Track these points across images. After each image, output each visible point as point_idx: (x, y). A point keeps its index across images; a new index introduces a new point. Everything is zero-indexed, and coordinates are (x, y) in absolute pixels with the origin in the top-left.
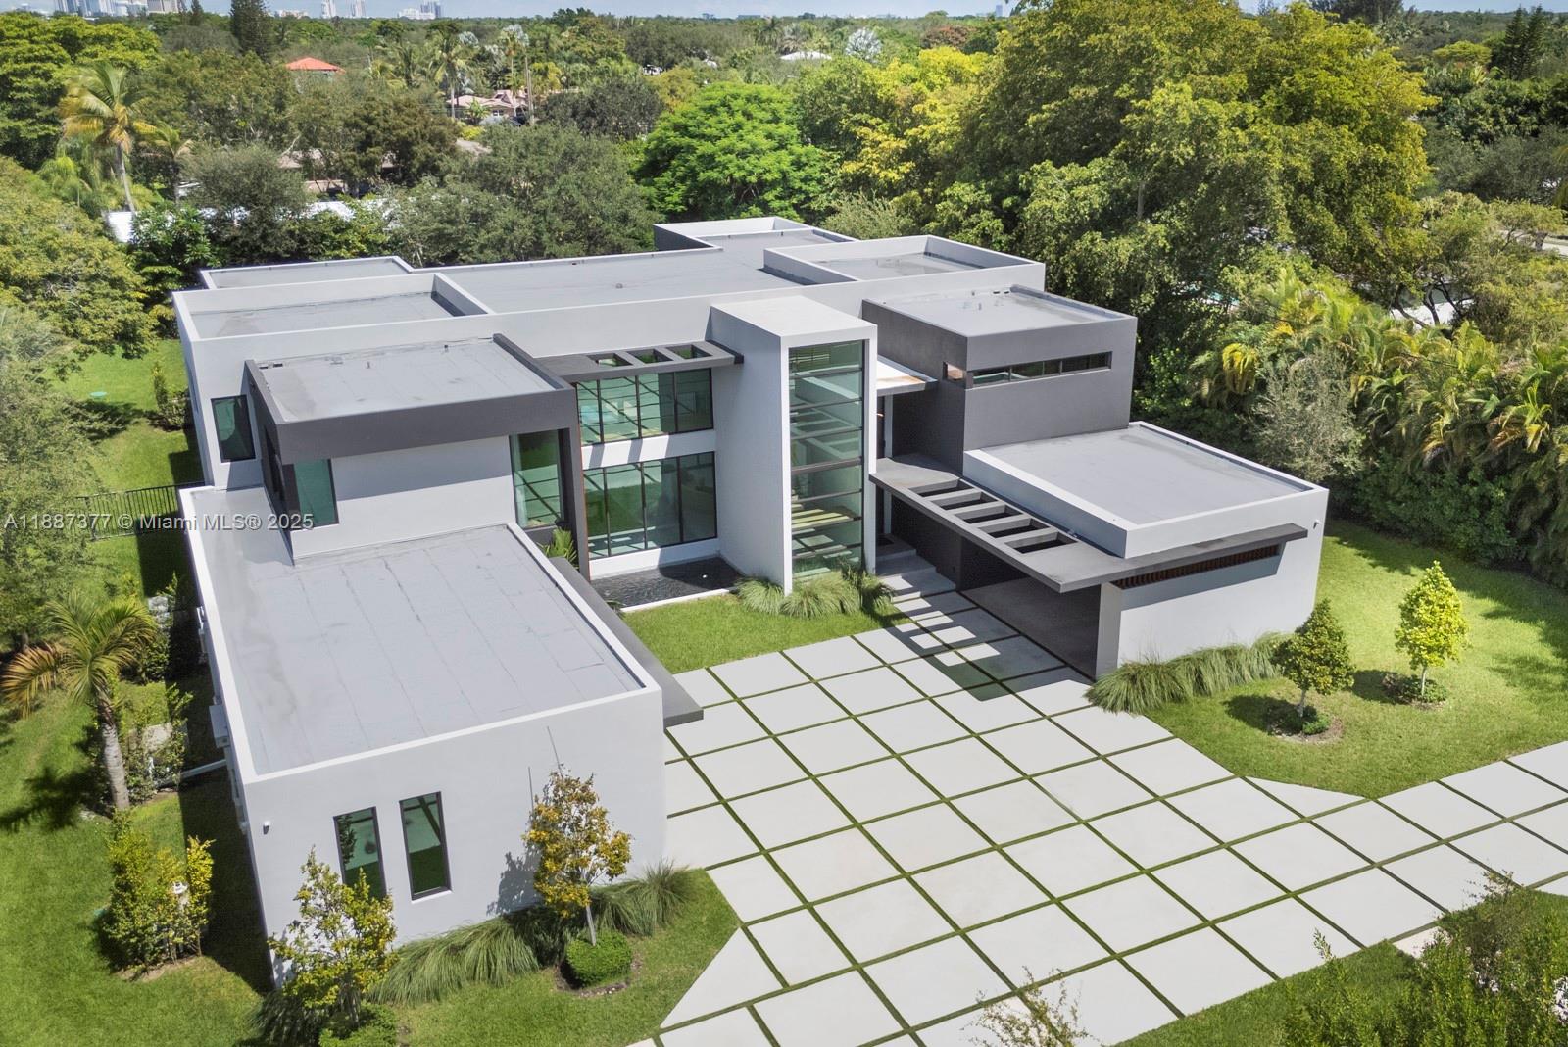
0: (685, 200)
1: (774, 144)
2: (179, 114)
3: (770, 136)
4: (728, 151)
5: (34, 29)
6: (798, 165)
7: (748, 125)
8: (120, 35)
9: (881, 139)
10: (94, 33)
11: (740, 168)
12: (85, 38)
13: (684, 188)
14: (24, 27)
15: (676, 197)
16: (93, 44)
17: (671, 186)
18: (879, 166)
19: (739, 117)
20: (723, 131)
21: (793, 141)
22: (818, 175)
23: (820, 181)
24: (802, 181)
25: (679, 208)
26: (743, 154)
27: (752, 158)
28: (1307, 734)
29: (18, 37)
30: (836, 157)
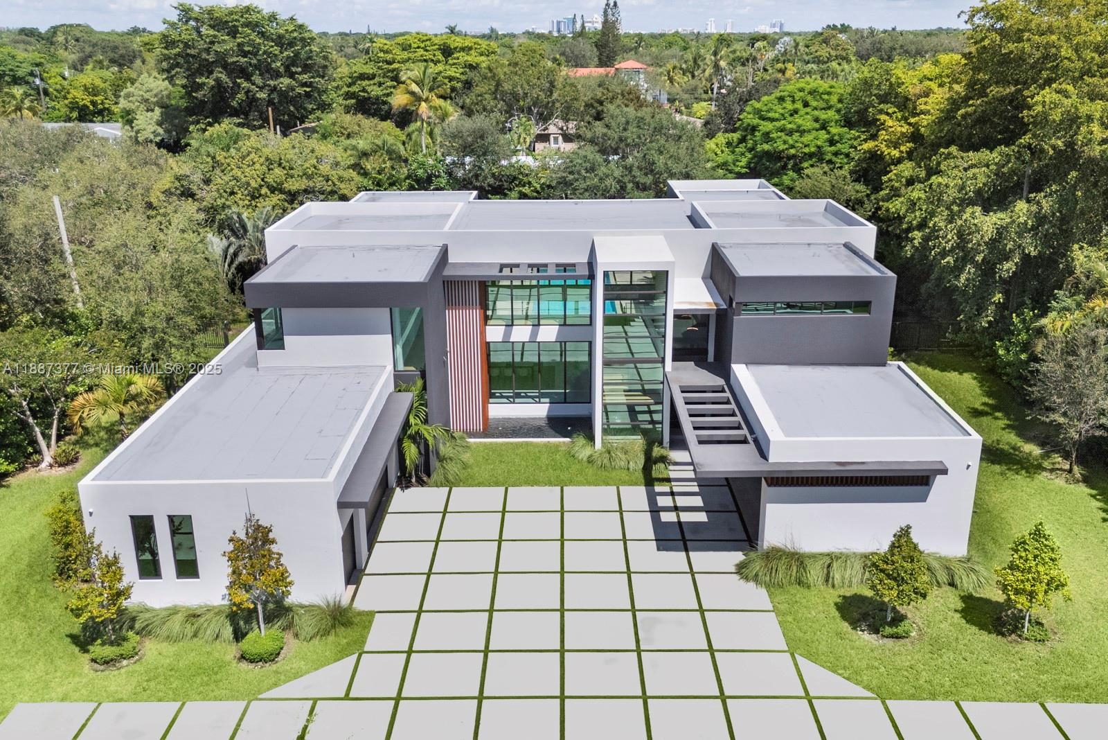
0: (748, 166)
1: (817, 125)
2: (486, 96)
3: (817, 120)
4: (782, 130)
5: (428, 43)
6: (832, 142)
7: (803, 111)
8: (476, 46)
9: (894, 125)
10: (460, 45)
11: (785, 142)
12: (455, 48)
13: (750, 156)
14: (423, 41)
15: (744, 161)
16: (459, 52)
17: (743, 154)
18: (886, 146)
19: (799, 105)
20: (783, 115)
21: (833, 124)
22: (846, 151)
23: (847, 155)
24: (833, 154)
25: (744, 170)
26: (790, 133)
27: (796, 136)
28: (883, 636)
29: (418, 47)
30: (863, 137)
